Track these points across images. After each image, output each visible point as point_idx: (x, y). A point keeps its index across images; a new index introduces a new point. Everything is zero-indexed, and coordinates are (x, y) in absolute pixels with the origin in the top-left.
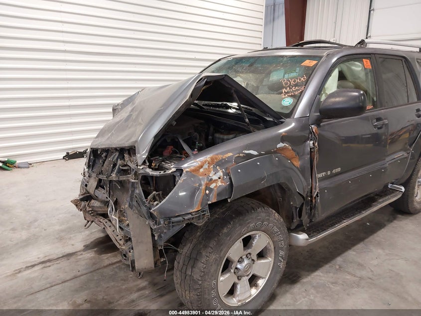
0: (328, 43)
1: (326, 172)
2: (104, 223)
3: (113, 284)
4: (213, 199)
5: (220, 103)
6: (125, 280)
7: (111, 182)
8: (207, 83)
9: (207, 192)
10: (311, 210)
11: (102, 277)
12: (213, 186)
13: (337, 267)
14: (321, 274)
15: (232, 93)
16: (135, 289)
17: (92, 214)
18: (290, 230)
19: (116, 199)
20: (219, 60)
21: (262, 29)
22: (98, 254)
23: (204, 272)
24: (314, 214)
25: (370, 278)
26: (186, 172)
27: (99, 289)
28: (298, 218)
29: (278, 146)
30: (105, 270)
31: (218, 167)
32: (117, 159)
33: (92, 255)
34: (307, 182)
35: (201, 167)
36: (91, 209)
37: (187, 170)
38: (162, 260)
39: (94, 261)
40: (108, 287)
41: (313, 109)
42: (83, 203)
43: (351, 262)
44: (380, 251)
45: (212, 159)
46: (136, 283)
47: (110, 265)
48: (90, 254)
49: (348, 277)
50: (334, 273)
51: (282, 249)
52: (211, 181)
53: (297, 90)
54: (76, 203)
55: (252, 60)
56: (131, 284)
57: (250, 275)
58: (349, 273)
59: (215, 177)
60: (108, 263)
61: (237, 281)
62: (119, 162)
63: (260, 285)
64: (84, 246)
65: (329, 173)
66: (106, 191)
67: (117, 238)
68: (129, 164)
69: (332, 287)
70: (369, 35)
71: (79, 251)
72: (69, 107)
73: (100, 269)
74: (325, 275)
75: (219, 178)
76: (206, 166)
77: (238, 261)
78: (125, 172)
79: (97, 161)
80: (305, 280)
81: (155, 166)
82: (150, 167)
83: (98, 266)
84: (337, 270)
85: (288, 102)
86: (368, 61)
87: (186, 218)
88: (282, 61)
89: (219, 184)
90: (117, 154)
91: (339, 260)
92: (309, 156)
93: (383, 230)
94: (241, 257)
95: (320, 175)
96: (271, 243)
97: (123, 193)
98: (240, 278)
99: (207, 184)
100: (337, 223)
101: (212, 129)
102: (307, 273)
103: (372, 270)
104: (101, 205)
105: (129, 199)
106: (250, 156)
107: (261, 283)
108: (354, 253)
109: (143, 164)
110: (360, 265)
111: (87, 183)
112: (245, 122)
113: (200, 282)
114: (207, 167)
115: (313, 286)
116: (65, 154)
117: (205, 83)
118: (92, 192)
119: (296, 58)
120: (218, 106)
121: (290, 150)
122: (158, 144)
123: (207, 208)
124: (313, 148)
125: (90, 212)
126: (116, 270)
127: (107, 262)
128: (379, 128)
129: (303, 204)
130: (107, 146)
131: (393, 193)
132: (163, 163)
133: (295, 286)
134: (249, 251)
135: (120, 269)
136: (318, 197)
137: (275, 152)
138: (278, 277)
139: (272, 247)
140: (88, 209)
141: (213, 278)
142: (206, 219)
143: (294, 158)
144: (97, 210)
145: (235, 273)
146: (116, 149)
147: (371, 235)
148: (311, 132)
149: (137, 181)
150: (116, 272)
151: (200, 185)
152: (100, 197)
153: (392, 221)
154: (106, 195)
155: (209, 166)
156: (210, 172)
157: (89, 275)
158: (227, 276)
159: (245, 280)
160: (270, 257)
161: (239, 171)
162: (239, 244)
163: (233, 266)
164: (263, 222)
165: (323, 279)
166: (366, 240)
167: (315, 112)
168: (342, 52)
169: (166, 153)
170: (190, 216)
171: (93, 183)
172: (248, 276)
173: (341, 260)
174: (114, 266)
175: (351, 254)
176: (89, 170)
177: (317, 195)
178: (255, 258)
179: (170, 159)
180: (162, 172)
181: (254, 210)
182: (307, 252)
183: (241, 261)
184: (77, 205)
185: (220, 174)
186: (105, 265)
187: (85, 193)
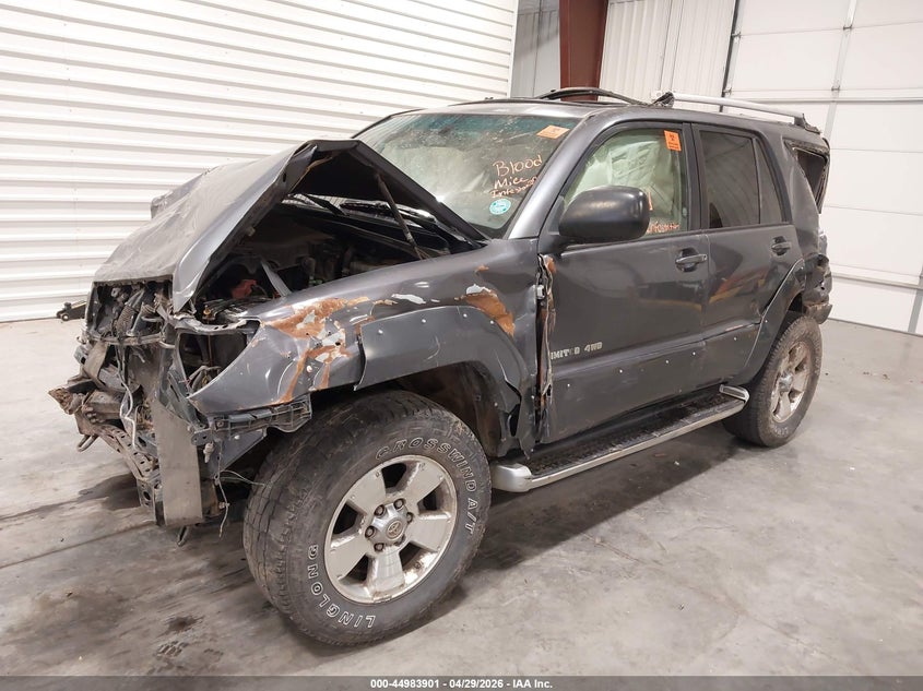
0: (608, 96)
1: (571, 347)
2: (119, 439)
3: (132, 565)
4: (320, 384)
5: (374, 203)
6: (159, 559)
7: (129, 349)
8: (317, 155)
9: (309, 368)
10: (537, 422)
11: (111, 551)
12: (321, 358)
13: (598, 541)
14: (563, 553)
15: (377, 181)
16: (179, 574)
17: (94, 421)
18: (494, 460)
19: (141, 387)
20: (389, 118)
21: (509, 61)
22: (110, 509)
23: (290, 527)
24: (544, 428)
25: (656, 562)
26: (266, 327)
27: (101, 574)
28: (510, 435)
29: (469, 290)
30: (120, 538)
31: (336, 323)
32: (140, 304)
33: (95, 510)
34: (528, 364)
35: (300, 319)
36: (91, 409)
37: (269, 323)
38: (222, 506)
39: (98, 520)
40: (121, 571)
41: (548, 224)
42: (75, 398)
43: (627, 533)
44: (688, 513)
45: (325, 306)
46: (182, 564)
47: (132, 528)
48: (93, 508)
49: (613, 559)
50: (588, 552)
51: (472, 495)
52: (319, 348)
53: (521, 185)
54: (62, 396)
55: (448, 122)
56: (173, 566)
57: (404, 544)
58: (618, 552)
59: (327, 342)
60: (128, 526)
61: (371, 552)
62: (144, 307)
63: (426, 565)
64: (80, 493)
65: (577, 351)
66: (119, 369)
67: (141, 467)
68: (161, 311)
69: (579, 575)
70: (727, 89)
71: (69, 502)
72: (75, 204)
73: (109, 536)
74: (571, 555)
75: (338, 344)
76: (310, 319)
77: (376, 514)
78: (153, 328)
79: (107, 311)
80: (528, 563)
81: (211, 315)
82: (198, 317)
83: (104, 531)
84: (596, 545)
85: (501, 206)
86: (676, 135)
87: (259, 415)
88: (503, 126)
89: (337, 354)
90: (142, 292)
91: (604, 528)
92: (534, 315)
93: (703, 475)
94: (382, 506)
95: (558, 355)
96: (450, 482)
97: (152, 374)
98: (379, 547)
99: (308, 353)
100: (596, 452)
101: (349, 253)
102: (536, 550)
103: (664, 546)
104: (113, 402)
105: (159, 383)
106: (406, 306)
107: (428, 561)
108: (636, 516)
109: (182, 311)
110: (644, 537)
111: (85, 356)
112: (406, 240)
113: (283, 547)
114: (313, 321)
115: (542, 575)
116: (61, 307)
117: (314, 155)
118: (94, 373)
119: (530, 121)
120: (369, 209)
121: (495, 301)
122: (219, 273)
123: (307, 398)
124: (545, 300)
125: (90, 416)
126: (144, 538)
127: (126, 524)
128: (687, 270)
129: (518, 406)
130: (121, 278)
131: (725, 402)
132: (227, 311)
133: (507, 572)
134: (400, 495)
135: (153, 536)
136: (549, 394)
137: (460, 302)
138: (465, 552)
139: (453, 490)
140: (84, 408)
141: (310, 541)
142: (303, 421)
143: (503, 316)
144: (104, 411)
145: (366, 536)
146: (140, 284)
147: (678, 483)
148: (541, 268)
149: (173, 346)
150: (143, 543)
151: (294, 354)
152: (110, 385)
153: (724, 460)
154: (121, 380)
155: (316, 320)
156: (319, 330)
157: (85, 546)
158: (347, 540)
159: (392, 554)
160: (450, 511)
161: (381, 332)
162: (374, 478)
163: (365, 523)
164: (426, 438)
165: (565, 561)
166: (665, 494)
167: (551, 230)
168: (620, 113)
169: (238, 293)
170: (268, 413)
171: (98, 355)
172: (397, 544)
173: (609, 527)
174: (141, 532)
175: (631, 517)
176: (89, 329)
177: (549, 391)
178: (414, 509)
179: (244, 303)
180: (220, 328)
181: (407, 413)
182: (545, 511)
183: (380, 512)
184: (61, 402)
185: (341, 335)
186: (123, 528)
187: (83, 377)
